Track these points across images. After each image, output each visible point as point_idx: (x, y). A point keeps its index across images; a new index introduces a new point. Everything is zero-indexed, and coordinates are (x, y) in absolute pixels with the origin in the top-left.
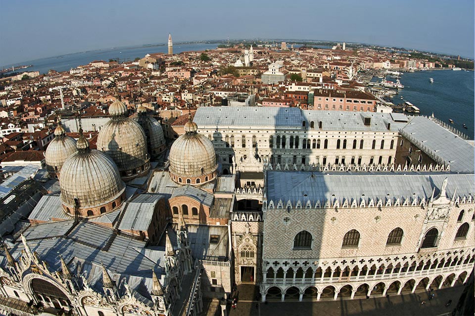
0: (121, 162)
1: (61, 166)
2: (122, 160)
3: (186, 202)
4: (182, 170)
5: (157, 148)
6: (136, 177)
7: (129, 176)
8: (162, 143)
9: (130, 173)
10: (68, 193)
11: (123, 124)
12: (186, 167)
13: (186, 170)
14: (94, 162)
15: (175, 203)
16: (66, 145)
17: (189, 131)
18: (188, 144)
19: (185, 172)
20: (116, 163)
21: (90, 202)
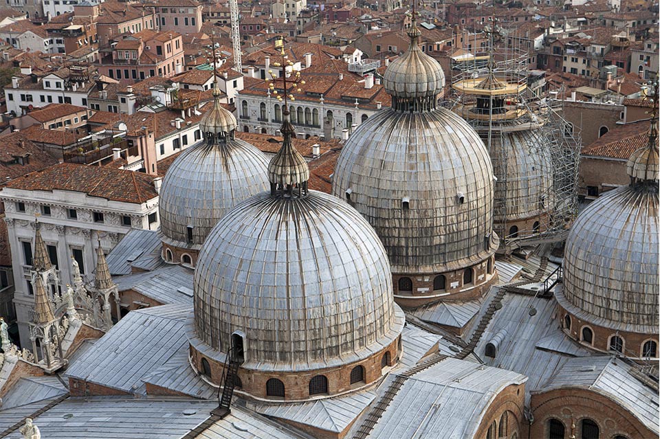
0: (400, 247)
1: (208, 230)
2: (407, 238)
3: (597, 410)
4: (599, 302)
5: (526, 220)
6: (440, 301)
7: (420, 294)
8: (542, 206)
9: (424, 285)
10: (216, 314)
11: (427, 126)
12: (614, 296)
13: (613, 306)
14: (313, 232)
15: (559, 407)
16: (232, 168)
17: (641, 176)
18: (632, 218)
19: (608, 310)
20: (385, 247)
21: (283, 353)
